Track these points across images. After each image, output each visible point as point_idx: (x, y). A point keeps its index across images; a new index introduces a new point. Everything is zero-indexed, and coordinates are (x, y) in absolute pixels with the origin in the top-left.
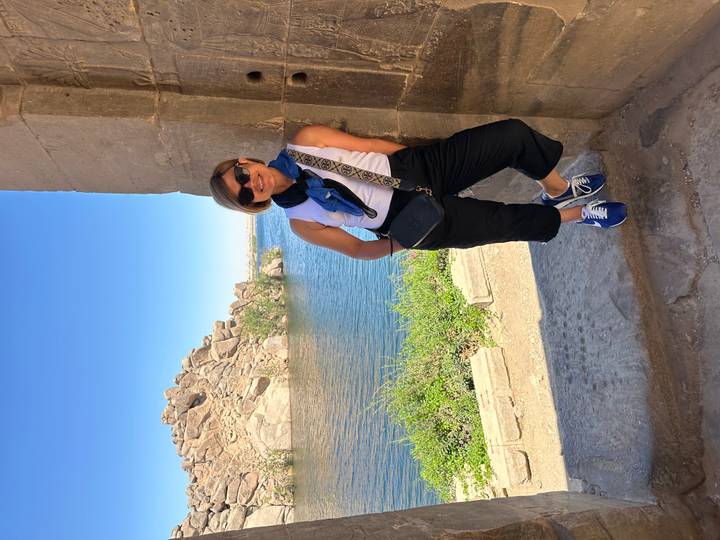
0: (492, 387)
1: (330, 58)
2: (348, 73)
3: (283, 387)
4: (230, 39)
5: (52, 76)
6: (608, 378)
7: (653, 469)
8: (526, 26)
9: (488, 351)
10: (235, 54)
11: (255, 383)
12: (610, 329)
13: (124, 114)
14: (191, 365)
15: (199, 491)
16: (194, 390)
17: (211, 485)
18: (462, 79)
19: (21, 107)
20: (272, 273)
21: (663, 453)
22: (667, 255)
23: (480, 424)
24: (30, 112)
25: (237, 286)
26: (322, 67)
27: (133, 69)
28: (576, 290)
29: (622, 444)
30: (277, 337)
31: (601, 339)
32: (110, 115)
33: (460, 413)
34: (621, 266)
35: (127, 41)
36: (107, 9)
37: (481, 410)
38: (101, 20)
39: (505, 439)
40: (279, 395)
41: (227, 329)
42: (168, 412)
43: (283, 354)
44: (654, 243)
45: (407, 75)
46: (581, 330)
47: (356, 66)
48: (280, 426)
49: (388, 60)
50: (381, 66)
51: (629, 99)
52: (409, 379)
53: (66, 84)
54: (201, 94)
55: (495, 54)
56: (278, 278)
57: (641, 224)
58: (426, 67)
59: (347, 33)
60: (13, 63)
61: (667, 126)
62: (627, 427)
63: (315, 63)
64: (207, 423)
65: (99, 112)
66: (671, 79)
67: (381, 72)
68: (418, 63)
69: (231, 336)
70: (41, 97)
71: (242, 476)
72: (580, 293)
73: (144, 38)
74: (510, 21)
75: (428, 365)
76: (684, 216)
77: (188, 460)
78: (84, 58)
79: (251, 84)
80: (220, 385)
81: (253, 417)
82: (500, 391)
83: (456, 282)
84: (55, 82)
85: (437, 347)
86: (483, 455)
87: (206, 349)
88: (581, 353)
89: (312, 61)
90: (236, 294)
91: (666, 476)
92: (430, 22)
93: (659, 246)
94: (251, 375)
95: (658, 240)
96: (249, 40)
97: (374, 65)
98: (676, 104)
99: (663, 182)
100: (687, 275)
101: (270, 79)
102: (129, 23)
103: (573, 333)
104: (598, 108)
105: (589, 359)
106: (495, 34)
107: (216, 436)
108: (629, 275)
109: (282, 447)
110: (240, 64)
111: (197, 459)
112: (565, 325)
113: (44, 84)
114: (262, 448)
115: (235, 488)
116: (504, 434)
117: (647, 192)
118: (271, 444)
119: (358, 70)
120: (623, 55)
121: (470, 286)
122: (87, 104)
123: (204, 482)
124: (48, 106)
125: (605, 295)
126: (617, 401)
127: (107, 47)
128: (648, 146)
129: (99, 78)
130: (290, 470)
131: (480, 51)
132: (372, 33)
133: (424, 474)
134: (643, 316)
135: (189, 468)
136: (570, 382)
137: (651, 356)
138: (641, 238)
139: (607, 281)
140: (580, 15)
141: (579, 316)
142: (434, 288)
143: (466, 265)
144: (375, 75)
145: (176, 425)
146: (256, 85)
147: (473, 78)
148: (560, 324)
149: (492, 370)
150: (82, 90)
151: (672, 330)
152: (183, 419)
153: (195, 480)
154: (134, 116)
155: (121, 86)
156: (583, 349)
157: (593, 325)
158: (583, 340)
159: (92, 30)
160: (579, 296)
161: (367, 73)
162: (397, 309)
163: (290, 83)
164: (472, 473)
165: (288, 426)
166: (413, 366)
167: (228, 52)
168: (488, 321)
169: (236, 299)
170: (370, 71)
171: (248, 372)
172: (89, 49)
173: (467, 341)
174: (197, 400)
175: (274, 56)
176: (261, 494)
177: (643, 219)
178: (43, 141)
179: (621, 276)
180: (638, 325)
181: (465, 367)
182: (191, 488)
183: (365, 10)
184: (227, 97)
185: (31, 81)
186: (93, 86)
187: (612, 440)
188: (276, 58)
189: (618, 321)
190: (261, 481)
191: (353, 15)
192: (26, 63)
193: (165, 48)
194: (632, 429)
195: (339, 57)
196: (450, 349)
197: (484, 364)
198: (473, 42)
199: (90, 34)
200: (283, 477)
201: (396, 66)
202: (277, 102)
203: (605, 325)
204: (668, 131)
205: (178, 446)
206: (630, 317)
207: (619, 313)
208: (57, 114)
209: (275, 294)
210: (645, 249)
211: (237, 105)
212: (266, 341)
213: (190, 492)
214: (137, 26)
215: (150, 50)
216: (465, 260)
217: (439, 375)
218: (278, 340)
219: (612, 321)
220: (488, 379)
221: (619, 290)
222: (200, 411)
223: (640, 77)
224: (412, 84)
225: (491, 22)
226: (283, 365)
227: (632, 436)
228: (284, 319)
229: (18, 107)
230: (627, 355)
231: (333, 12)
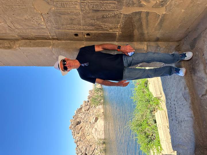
0: (162, 123)
1: (95, 29)
2: (101, 33)
3: (102, 120)
4: (68, 26)
5: (26, 38)
6: (182, 120)
7: (195, 149)
8: (148, 17)
9: (160, 111)
10: (70, 30)
11: (94, 119)
12: (183, 104)
13: (44, 46)
14: (77, 113)
15: (79, 149)
16: (78, 120)
17: (82, 148)
18: (133, 32)
19: (19, 45)
20: (99, 87)
21: (198, 144)
22: (199, 82)
23: (158, 134)
24: (21, 47)
25: (90, 91)
26: (93, 32)
27: (45, 35)
28: (173, 93)
29: (187, 140)
30: (100, 106)
31: (180, 107)
32: (40, 47)
33: (152, 130)
34: (185, 85)
35: (43, 28)
36: (37, 21)
37: (158, 129)
38: (36, 23)
39: (166, 139)
40: (101, 123)
41: (87, 103)
42: (71, 126)
43: (102, 111)
44: (195, 78)
45: (117, 32)
46: (175, 105)
47: (103, 31)
48: (101, 132)
49: (111, 29)
50: (109, 31)
51: (186, 36)
52: (137, 120)
53: (30, 39)
54: (63, 40)
55: (141, 25)
56: (100, 89)
57: (191, 73)
58: (122, 30)
59: (98, 22)
60: (17, 35)
61: (197, 43)
62: (188, 135)
63: (91, 31)
64: (81, 130)
65: (38, 46)
66: (198, 29)
67: (109, 32)
68: (119, 29)
69: (88, 105)
70: (24, 43)
71: (91, 146)
72: (174, 94)
73: (47, 27)
74: (143, 16)
75: (142, 116)
76: (203, 70)
77: (76, 140)
78: (33, 33)
79: (75, 37)
80: (85, 119)
81: (94, 129)
82: (164, 124)
83: (150, 90)
84: (27, 39)
85: (145, 110)
86: (159, 144)
87: (81, 109)
88: (175, 112)
89: (91, 30)
90: (89, 93)
91: (200, 151)
92: (120, 18)
93: (196, 79)
94: (93, 116)
95: (196, 77)
96: (73, 26)
97: (107, 30)
98: (199, 36)
99: (197, 60)
100: (205, 88)
101: (80, 36)
102: (42, 24)
103: (173, 106)
104: (177, 38)
105: (177, 114)
106: (140, 19)
107: (84, 134)
108: (187, 88)
109: (102, 138)
110: (72, 32)
111: (78, 140)
112: (171, 103)
113: (25, 40)
114: (96, 138)
115: (88, 149)
116: (165, 137)
117: (192, 63)
118: (99, 137)
119: (103, 32)
120: (181, 23)
121: (155, 92)
122: (35, 44)
123: (80, 147)
124: (26, 45)
125: (181, 94)
126: (185, 127)
127: (38, 30)
128: (192, 49)
129: (38, 37)
130: (104, 145)
131: (136, 25)
132: (105, 22)
133: (141, 148)
134: (192, 101)
135: (76, 142)
136: (172, 121)
137: (194, 113)
138: (191, 77)
139: (181, 90)
140: (164, 13)
141: (174, 101)
142: (143, 92)
143: (153, 85)
144: (108, 33)
145: (73, 130)
146: (77, 37)
147: (136, 32)
148: (169, 103)
149: (162, 117)
150: (34, 41)
151: (201, 105)
152: (75, 128)
153: (78, 146)
154: (46, 46)
155: (43, 39)
156: (176, 111)
157: (178, 103)
158: (175, 108)
159: (34, 26)
160: (174, 95)
161: (106, 33)
162: (132, 98)
163: (86, 36)
164: (156, 149)
165: (104, 132)
166: (138, 116)
167: (68, 29)
168: (160, 102)
169: (89, 95)
170: (106, 32)
171: (92, 116)
172: (34, 30)
173: (154, 108)
174: (79, 123)
175: (80, 30)
176: (96, 151)
177: (192, 71)
178: (25, 54)
179: (185, 88)
180: (190, 103)
181: (154, 116)
182: (76, 148)
183: (101, 16)
184: (70, 41)
185: (22, 39)
186: (37, 39)
187: (184, 139)
188: (81, 30)
189: (185, 102)
190: (96, 147)
191: (98, 18)
192: (20, 35)
193: (52, 29)
194: (189, 136)
195: (97, 29)
196: (149, 111)
197: (159, 116)
198: (134, 22)
199: (33, 27)
200: (102, 147)
201: (113, 30)
202: (83, 42)
203: (181, 103)
204: (198, 44)
205: (73, 136)
206: (188, 101)
207: (185, 100)
208: (28, 47)
209: (100, 93)
210: (193, 80)
211: (72, 43)
212: (97, 107)
213: (76, 149)
214: (45, 24)
215: (49, 30)
216: (153, 84)
217: (145, 119)
218: (101, 107)
219: (183, 102)
220: (160, 120)
221: (184, 93)
222: (79, 126)
223: (188, 29)
224: (119, 35)
225: (138, 17)
226: (102, 114)
227: (190, 138)
228: (102, 101)
229: (18, 46)
230: (187, 113)
231: (93, 17)
